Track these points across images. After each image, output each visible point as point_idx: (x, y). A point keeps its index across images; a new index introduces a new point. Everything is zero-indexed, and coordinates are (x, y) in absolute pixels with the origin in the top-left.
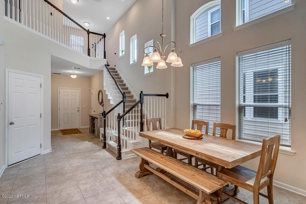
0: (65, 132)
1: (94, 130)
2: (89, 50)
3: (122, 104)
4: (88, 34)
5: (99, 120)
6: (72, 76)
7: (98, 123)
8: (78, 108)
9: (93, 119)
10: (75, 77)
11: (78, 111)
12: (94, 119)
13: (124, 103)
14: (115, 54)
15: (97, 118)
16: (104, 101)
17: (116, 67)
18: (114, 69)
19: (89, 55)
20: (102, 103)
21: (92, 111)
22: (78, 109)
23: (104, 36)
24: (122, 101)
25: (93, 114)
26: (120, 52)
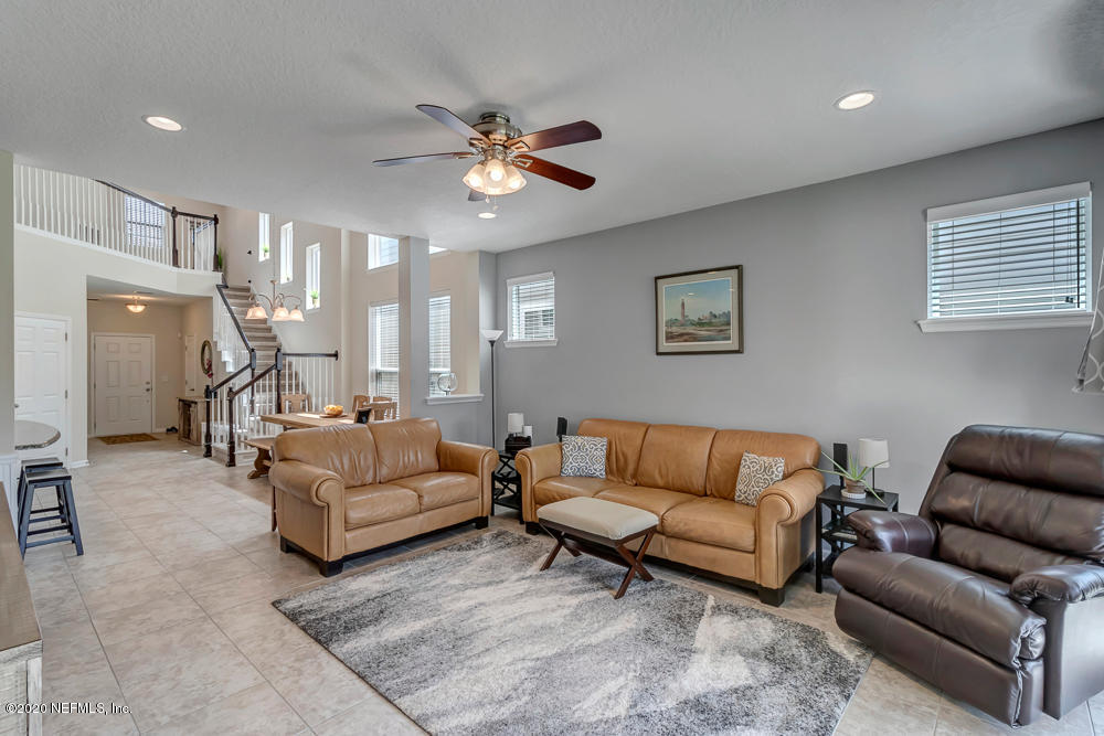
0: (112, 440)
1: (189, 431)
2: (175, 252)
3: (249, 370)
4: (174, 217)
5: (199, 405)
6: (131, 308)
7: (199, 411)
8: (148, 383)
9: (186, 405)
10: (140, 309)
11: (148, 390)
12: (190, 406)
13: (253, 370)
14: (250, 252)
15: (196, 403)
16: (213, 367)
17: (251, 285)
18: (248, 290)
19: (176, 263)
20: (208, 371)
21: (187, 389)
22: (149, 386)
23: (216, 220)
24: (250, 365)
25: (188, 396)
26: (261, 252)
